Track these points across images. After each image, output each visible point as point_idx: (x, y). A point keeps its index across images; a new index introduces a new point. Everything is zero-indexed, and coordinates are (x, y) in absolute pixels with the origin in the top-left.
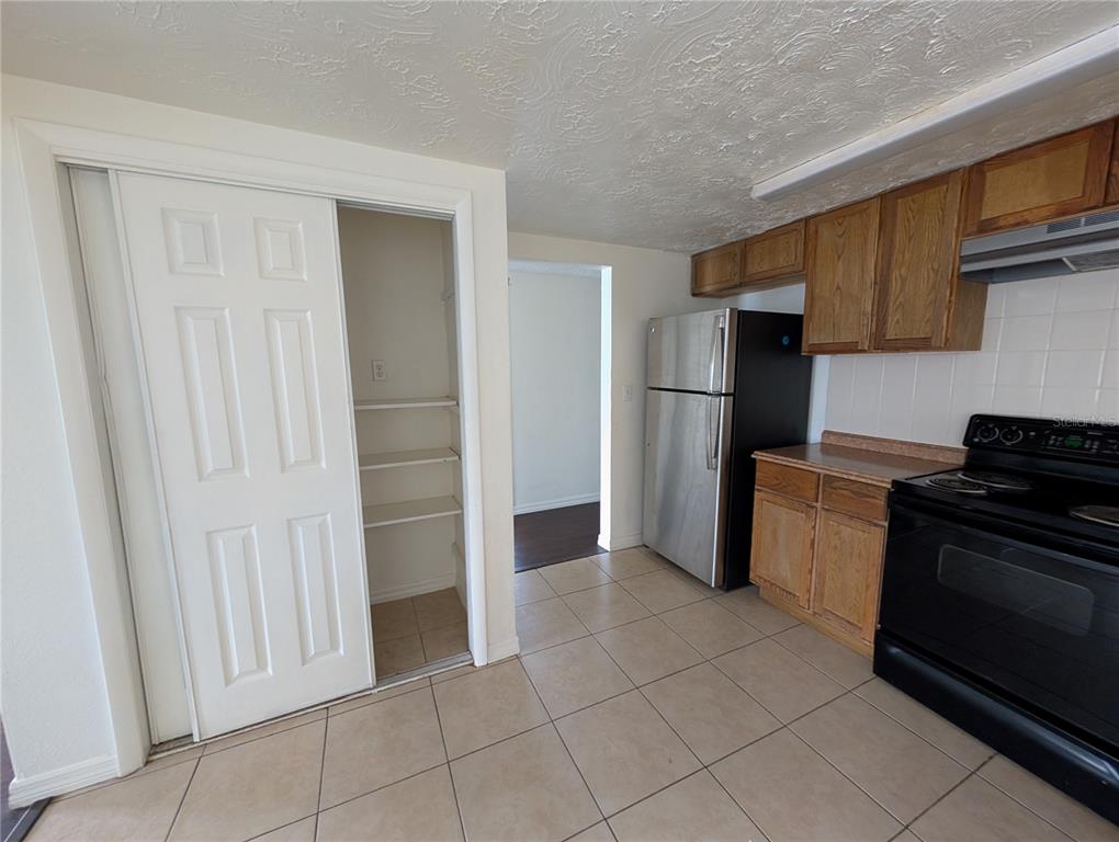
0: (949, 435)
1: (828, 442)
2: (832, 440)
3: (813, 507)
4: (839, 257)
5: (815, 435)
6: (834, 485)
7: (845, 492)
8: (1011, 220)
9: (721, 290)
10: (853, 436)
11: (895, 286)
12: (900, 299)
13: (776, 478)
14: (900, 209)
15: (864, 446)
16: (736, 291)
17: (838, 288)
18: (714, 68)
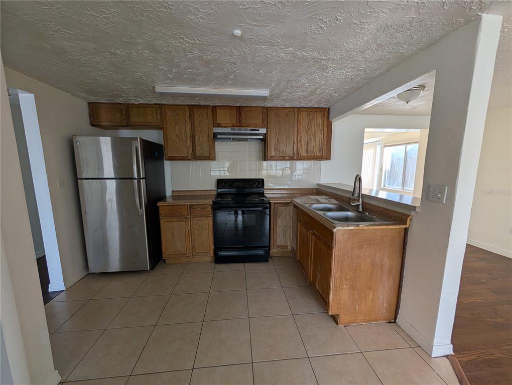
0: (211, 186)
1: (175, 195)
2: (176, 194)
3: (187, 218)
4: (176, 124)
5: (168, 193)
6: (194, 207)
7: (199, 209)
8: (224, 125)
9: (113, 126)
10: (184, 191)
11: (197, 138)
12: (199, 142)
13: (171, 211)
14: (195, 112)
15: (188, 194)
16: (117, 127)
17: (177, 136)
18: (187, 45)
